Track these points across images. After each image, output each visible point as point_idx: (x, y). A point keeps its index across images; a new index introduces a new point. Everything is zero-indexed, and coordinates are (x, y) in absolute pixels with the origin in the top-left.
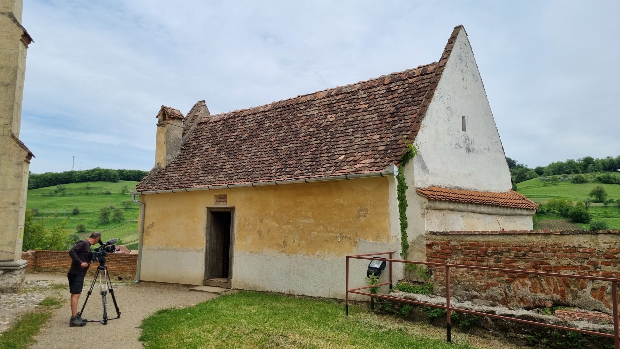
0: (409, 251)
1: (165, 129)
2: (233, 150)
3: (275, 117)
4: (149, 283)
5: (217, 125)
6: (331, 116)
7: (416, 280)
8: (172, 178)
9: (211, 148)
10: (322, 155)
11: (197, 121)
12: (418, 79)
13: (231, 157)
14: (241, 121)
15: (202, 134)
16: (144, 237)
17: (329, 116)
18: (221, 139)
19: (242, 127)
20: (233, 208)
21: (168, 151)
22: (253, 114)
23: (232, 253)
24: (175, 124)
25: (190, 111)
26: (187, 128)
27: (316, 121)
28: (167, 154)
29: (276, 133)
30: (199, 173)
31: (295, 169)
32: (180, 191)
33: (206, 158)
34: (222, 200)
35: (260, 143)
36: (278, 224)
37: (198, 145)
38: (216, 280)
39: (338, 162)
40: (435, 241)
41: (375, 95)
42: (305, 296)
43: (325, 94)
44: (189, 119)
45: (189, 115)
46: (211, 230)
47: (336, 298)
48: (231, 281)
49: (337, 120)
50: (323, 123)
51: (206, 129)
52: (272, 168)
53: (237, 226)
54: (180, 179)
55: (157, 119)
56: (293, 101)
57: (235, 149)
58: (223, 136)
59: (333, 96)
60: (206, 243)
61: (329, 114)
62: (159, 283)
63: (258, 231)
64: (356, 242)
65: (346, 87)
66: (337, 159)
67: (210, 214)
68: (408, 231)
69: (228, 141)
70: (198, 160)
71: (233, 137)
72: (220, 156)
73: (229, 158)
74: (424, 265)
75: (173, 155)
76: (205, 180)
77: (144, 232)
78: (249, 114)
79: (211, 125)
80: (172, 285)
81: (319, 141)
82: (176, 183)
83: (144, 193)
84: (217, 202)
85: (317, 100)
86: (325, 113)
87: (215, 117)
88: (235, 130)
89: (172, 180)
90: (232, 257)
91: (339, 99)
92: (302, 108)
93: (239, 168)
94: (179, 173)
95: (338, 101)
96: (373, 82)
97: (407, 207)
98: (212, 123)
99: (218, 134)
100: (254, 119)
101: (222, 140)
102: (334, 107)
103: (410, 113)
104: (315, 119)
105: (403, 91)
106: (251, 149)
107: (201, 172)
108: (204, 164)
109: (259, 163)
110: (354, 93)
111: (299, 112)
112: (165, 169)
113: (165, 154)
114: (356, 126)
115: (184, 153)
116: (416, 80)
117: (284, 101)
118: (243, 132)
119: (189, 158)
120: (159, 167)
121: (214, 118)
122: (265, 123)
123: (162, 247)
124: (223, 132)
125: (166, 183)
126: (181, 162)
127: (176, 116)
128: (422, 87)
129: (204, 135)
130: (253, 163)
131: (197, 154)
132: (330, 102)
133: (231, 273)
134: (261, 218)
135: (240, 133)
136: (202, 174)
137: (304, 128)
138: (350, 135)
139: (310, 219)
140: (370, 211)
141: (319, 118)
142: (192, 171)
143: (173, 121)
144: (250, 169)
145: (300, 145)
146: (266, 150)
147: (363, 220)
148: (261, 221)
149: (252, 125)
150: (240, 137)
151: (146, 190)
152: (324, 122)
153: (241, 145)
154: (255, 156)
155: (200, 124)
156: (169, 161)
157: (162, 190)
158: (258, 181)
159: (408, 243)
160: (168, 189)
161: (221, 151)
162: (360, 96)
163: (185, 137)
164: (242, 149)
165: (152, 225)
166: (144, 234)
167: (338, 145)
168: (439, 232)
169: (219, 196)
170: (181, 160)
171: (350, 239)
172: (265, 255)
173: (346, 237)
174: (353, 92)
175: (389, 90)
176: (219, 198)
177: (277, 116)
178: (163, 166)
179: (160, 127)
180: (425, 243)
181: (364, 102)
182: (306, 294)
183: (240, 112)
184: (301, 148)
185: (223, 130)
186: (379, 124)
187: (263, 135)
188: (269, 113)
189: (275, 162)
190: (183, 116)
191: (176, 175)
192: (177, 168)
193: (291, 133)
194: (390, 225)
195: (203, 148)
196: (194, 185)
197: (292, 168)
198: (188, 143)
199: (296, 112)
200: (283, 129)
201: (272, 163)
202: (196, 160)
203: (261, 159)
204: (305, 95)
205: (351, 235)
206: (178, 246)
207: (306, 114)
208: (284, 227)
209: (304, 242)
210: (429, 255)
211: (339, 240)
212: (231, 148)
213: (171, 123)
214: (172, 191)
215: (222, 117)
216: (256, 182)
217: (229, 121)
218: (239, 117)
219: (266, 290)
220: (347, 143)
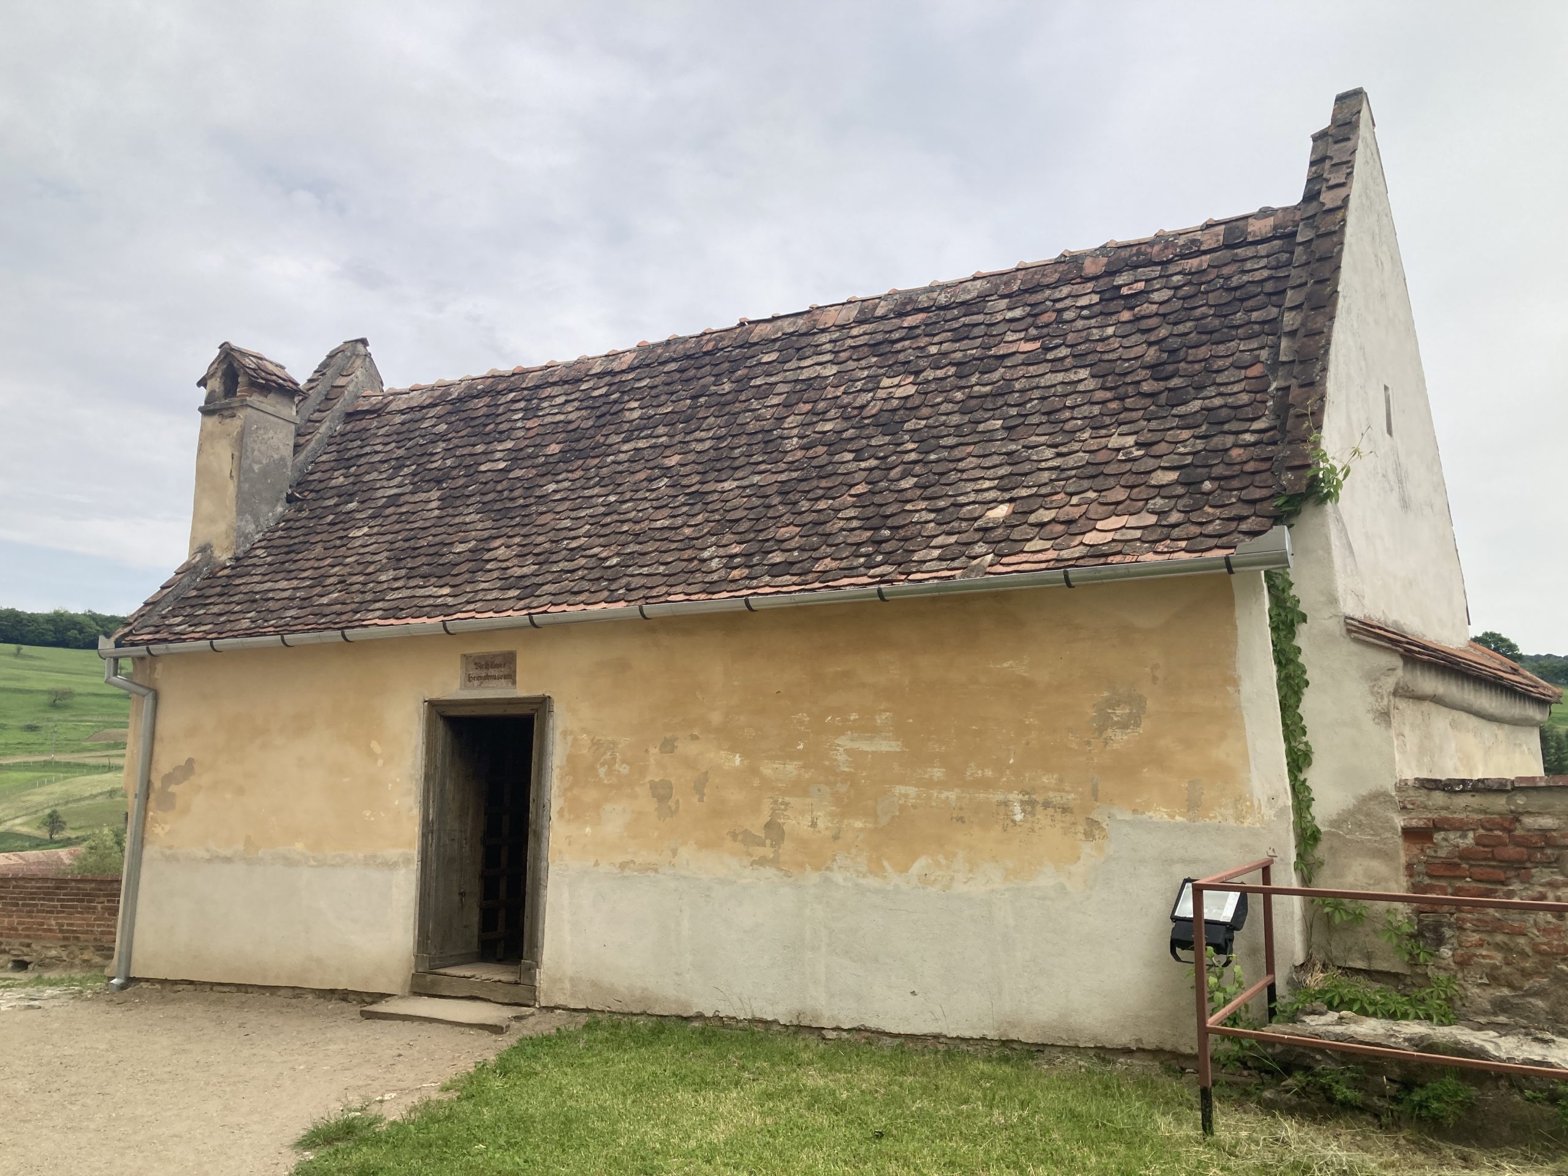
0: (1321, 851)
1: (234, 425)
2: (512, 499)
3: (661, 388)
4: (168, 986)
5: (424, 419)
6: (896, 381)
7: (1360, 964)
8: (271, 595)
9: (413, 493)
10: (909, 507)
11: (340, 406)
12: (1218, 258)
13: (506, 522)
14: (522, 404)
15: (368, 449)
16: (151, 814)
17: (886, 382)
18: (449, 462)
19: (529, 424)
20: (543, 704)
21: (245, 503)
22: (566, 382)
23: (536, 870)
24: (270, 409)
25: (316, 372)
26: (308, 427)
27: (838, 397)
28: (240, 513)
29: (677, 438)
30: (383, 578)
31: (806, 555)
32: (318, 641)
33: (397, 527)
34: (492, 672)
35: (621, 472)
36: (744, 755)
37: (354, 484)
38: (468, 974)
39: (992, 528)
40: (1444, 813)
41: (1060, 311)
42: (866, 1030)
43: (853, 313)
44: (315, 398)
45: (314, 384)
46: (443, 784)
47: (1013, 1037)
48: (533, 978)
49: (926, 393)
50: (869, 402)
51: (381, 432)
52: (706, 554)
53: (561, 768)
54: (304, 599)
55: (203, 392)
56: (722, 339)
57: (516, 493)
58: (457, 453)
59: (883, 318)
60: (424, 836)
61: (884, 375)
62: (212, 985)
63: (653, 786)
64: (1093, 823)
65: (931, 289)
66: (980, 517)
67: (440, 724)
68: (1313, 776)
69: (483, 468)
70: (365, 535)
71: (498, 455)
72: (457, 520)
73: (500, 523)
74: (1399, 905)
75: (262, 520)
76: (416, 601)
77: (152, 796)
78: (551, 380)
79: (399, 419)
80: (272, 994)
81: (873, 463)
82: (292, 613)
83: (155, 648)
84: (470, 679)
85: (823, 331)
86: (866, 373)
87: (412, 394)
88: (501, 433)
89: (271, 604)
90: (538, 885)
91: (911, 328)
92: (766, 358)
93: (554, 558)
94: (296, 578)
95: (911, 333)
96: (1036, 273)
97: (1305, 690)
98: (402, 412)
99: (434, 448)
100: (573, 397)
101: (455, 468)
102: (899, 352)
103: (1232, 365)
104: (830, 392)
105: (1174, 296)
106: (587, 493)
107: (391, 574)
108: (397, 545)
109: (641, 539)
110: (968, 306)
111: (759, 370)
112: (233, 568)
113: (231, 515)
114: (1013, 411)
115: (300, 510)
116: (1211, 260)
117: (685, 340)
118: (538, 440)
119: (326, 528)
120: (209, 560)
121: (406, 396)
122: (623, 409)
123: (228, 852)
124: (455, 441)
125: (249, 615)
126: (296, 540)
127: (274, 381)
128: (1249, 282)
129: (377, 452)
130: (612, 539)
131: (359, 516)
132: (880, 337)
133: (535, 946)
134: (668, 735)
135: (526, 442)
136: (395, 579)
137: (790, 421)
138: (1002, 439)
139: (886, 738)
140: (1150, 705)
141: (849, 387)
142: (348, 570)
143: (261, 398)
144: (606, 559)
145: (795, 475)
146: (654, 495)
147: (1120, 739)
148: (668, 746)
149: (571, 417)
150: (530, 457)
151: (165, 640)
152: (873, 399)
153: (542, 481)
154: (615, 517)
155: (351, 416)
156: (246, 537)
157: (235, 637)
158: (662, 599)
159: (1318, 822)
160: (264, 634)
161: (458, 503)
162: (999, 317)
163: (301, 457)
164: (548, 494)
165: (188, 769)
166: (152, 804)
167: (962, 471)
168: (1463, 782)
169: (482, 657)
170: (294, 534)
171: (1065, 810)
172: (685, 878)
173: (1046, 805)
174: (963, 303)
175: (1111, 296)
176: (478, 666)
177: (668, 384)
178: (223, 556)
179: (215, 419)
180: (1399, 821)
181: (1022, 335)
182: (872, 1024)
183: (514, 374)
184: (804, 486)
185: (454, 434)
186: (1110, 401)
187: (625, 447)
188: (631, 376)
189: (708, 533)
190: (297, 384)
191: (283, 584)
192: (283, 563)
193: (744, 440)
194: (1245, 756)
195: (379, 493)
196: (373, 618)
197: (796, 553)
198: (311, 478)
199: (745, 371)
200: (704, 426)
201: (697, 539)
202: (360, 533)
203: (645, 525)
204: (769, 316)
205: (1073, 795)
206: (299, 846)
207: (790, 376)
208: (767, 769)
209: (859, 824)
210: (1421, 868)
211: (1019, 817)
212: (501, 492)
213: (257, 405)
214: (283, 640)
215: (437, 393)
216: (654, 600)
217: (472, 406)
218: (511, 391)
219: (692, 1012)
220: (1001, 465)
